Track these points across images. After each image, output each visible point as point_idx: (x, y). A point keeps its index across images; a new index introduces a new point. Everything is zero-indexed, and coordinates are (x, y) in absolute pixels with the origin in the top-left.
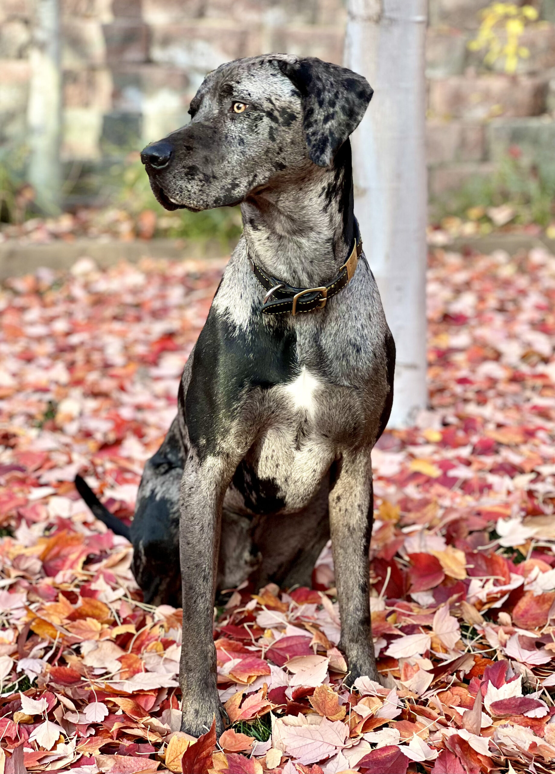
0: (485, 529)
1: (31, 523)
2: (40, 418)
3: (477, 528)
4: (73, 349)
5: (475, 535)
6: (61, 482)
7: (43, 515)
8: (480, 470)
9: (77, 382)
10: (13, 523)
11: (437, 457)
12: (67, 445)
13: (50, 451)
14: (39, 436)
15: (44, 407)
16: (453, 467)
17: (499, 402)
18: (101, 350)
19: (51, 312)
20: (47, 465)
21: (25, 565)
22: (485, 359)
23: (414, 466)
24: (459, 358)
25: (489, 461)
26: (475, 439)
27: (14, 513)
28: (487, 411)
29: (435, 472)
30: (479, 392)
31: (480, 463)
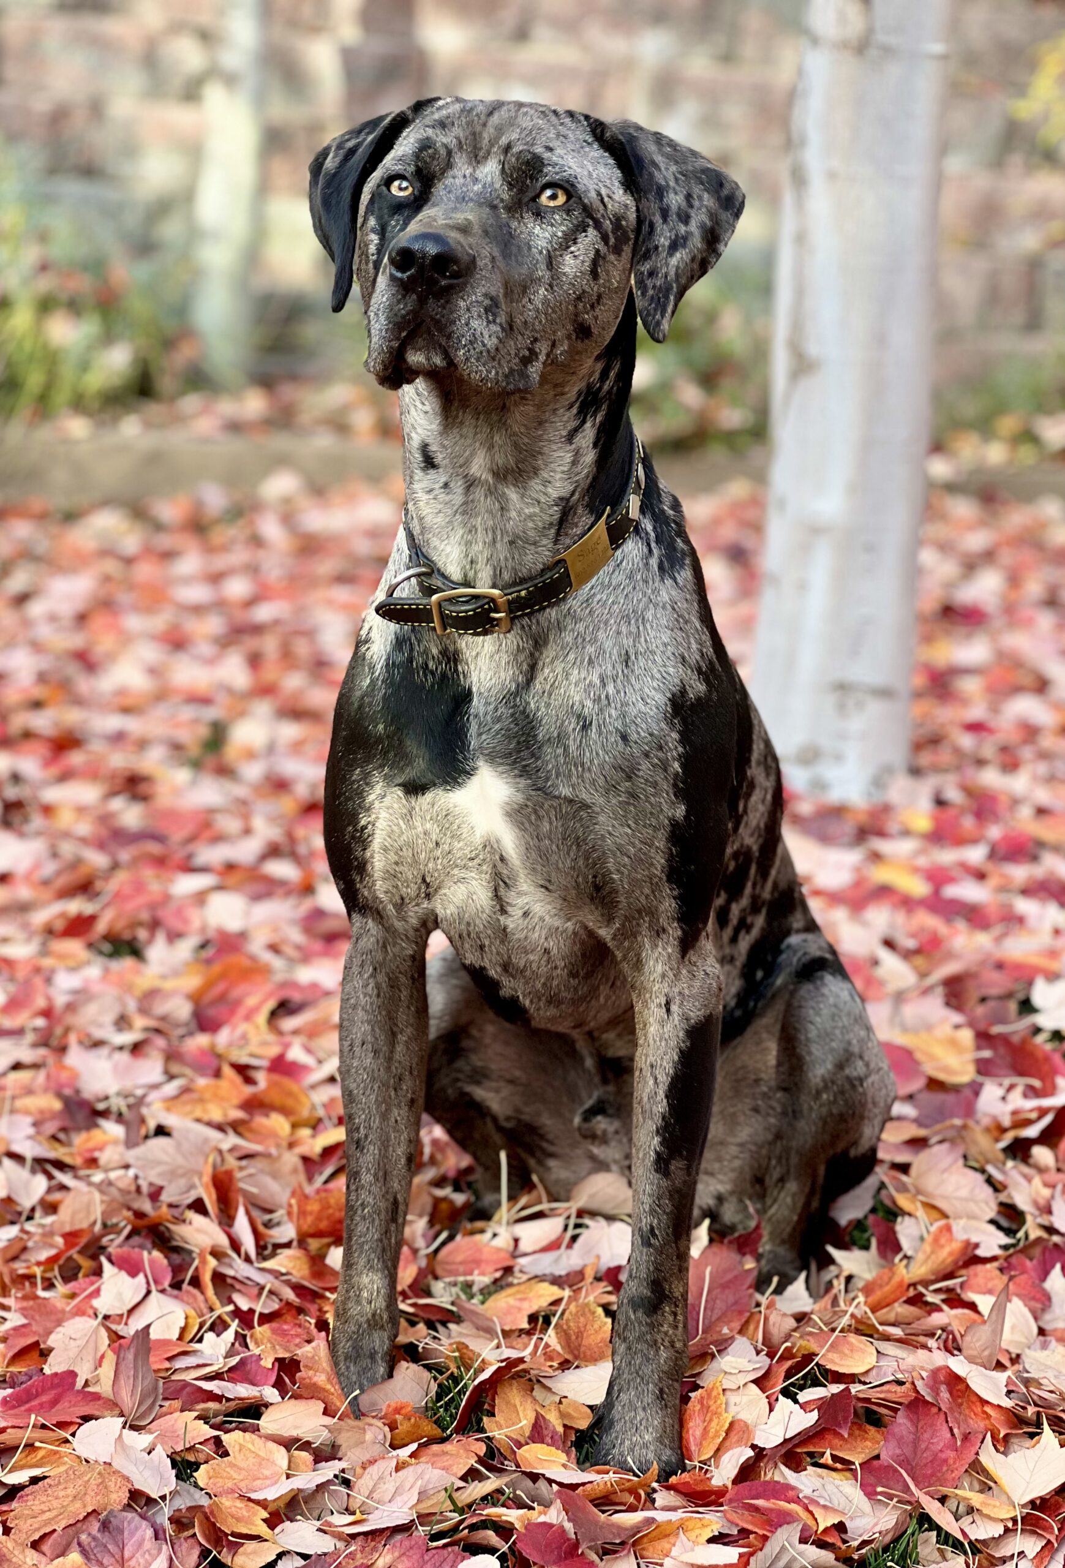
0: (1009, 995)
1: (174, 936)
2: (194, 751)
3: (994, 991)
4: (257, 629)
5: (991, 1004)
6: (230, 867)
7: (196, 923)
8: (1003, 889)
9: (265, 690)
10: (142, 934)
11: (922, 862)
12: (244, 803)
13: (211, 811)
14: (194, 783)
15: (204, 732)
16: (951, 880)
17: (1042, 768)
18: (311, 634)
19: (221, 562)
20: (207, 834)
21: (162, 1007)
22: (1017, 689)
23: (881, 875)
24: (970, 686)
25: (1020, 873)
26: (995, 832)
27: (145, 916)
28: (1019, 783)
29: (918, 888)
30: (1004, 749)
31: (1003, 876)
